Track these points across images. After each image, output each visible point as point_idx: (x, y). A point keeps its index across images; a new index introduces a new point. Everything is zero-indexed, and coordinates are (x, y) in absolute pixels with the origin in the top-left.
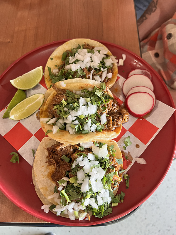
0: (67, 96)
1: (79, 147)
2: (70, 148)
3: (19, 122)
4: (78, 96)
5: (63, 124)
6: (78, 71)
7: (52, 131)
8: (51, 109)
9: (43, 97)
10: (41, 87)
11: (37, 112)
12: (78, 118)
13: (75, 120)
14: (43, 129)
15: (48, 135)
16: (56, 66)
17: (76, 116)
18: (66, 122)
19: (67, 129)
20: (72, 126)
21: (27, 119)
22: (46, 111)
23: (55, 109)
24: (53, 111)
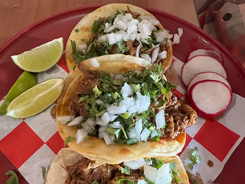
0: (101, 81)
1: (122, 168)
2: (106, 169)
3: (24, 121)
4: (119, 81)
5: (94, 126)
6: (119, 44)
7: (75, 139)
8: (75, 102)
9: (63, 83)
10: (59, 70)
11: (52, 107)
12: (120, 118)
13: (115, 121)
14: (60, 134)
15: (69, 144)
16: (83, 40)
17: (117, 115)
18: (98, 123)
19: (101, 135)
20: (109, 130)
21: (37, 118)
22: (66, 105)
23: (81, 103)
24: (79, 105)
